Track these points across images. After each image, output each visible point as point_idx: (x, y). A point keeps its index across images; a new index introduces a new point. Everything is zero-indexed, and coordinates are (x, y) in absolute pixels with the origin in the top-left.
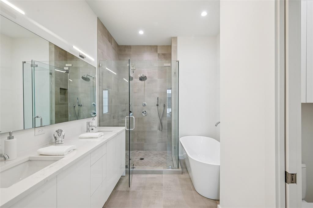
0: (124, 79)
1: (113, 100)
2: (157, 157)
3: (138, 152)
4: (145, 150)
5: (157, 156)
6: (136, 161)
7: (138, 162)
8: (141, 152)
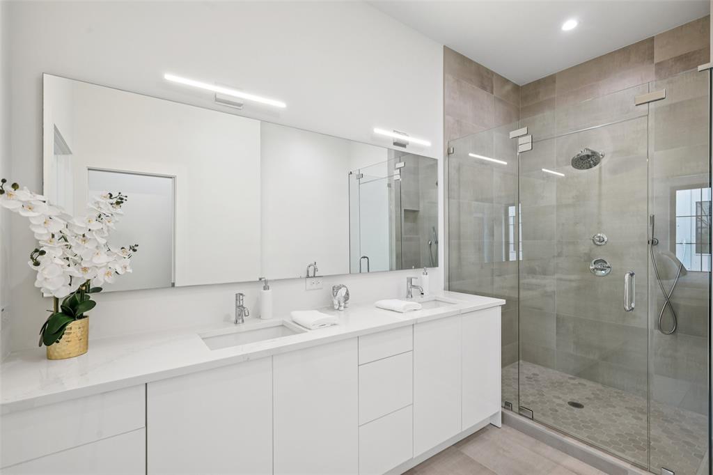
0: (543, 170)
1: (495, 228)
2: (637, 418)
3: (576, 382)
4: (603, 384)
5: (640, 416)
6: (554, 402)
7: (557, 408)
8: (585, 385)
